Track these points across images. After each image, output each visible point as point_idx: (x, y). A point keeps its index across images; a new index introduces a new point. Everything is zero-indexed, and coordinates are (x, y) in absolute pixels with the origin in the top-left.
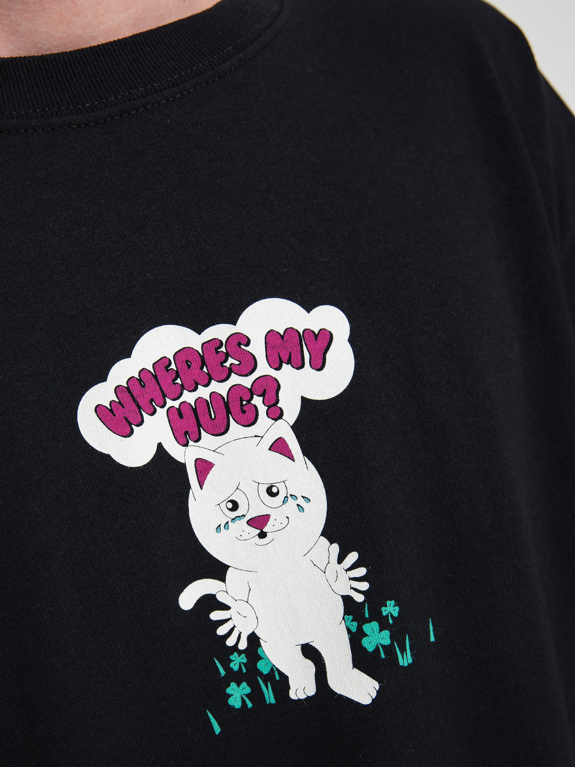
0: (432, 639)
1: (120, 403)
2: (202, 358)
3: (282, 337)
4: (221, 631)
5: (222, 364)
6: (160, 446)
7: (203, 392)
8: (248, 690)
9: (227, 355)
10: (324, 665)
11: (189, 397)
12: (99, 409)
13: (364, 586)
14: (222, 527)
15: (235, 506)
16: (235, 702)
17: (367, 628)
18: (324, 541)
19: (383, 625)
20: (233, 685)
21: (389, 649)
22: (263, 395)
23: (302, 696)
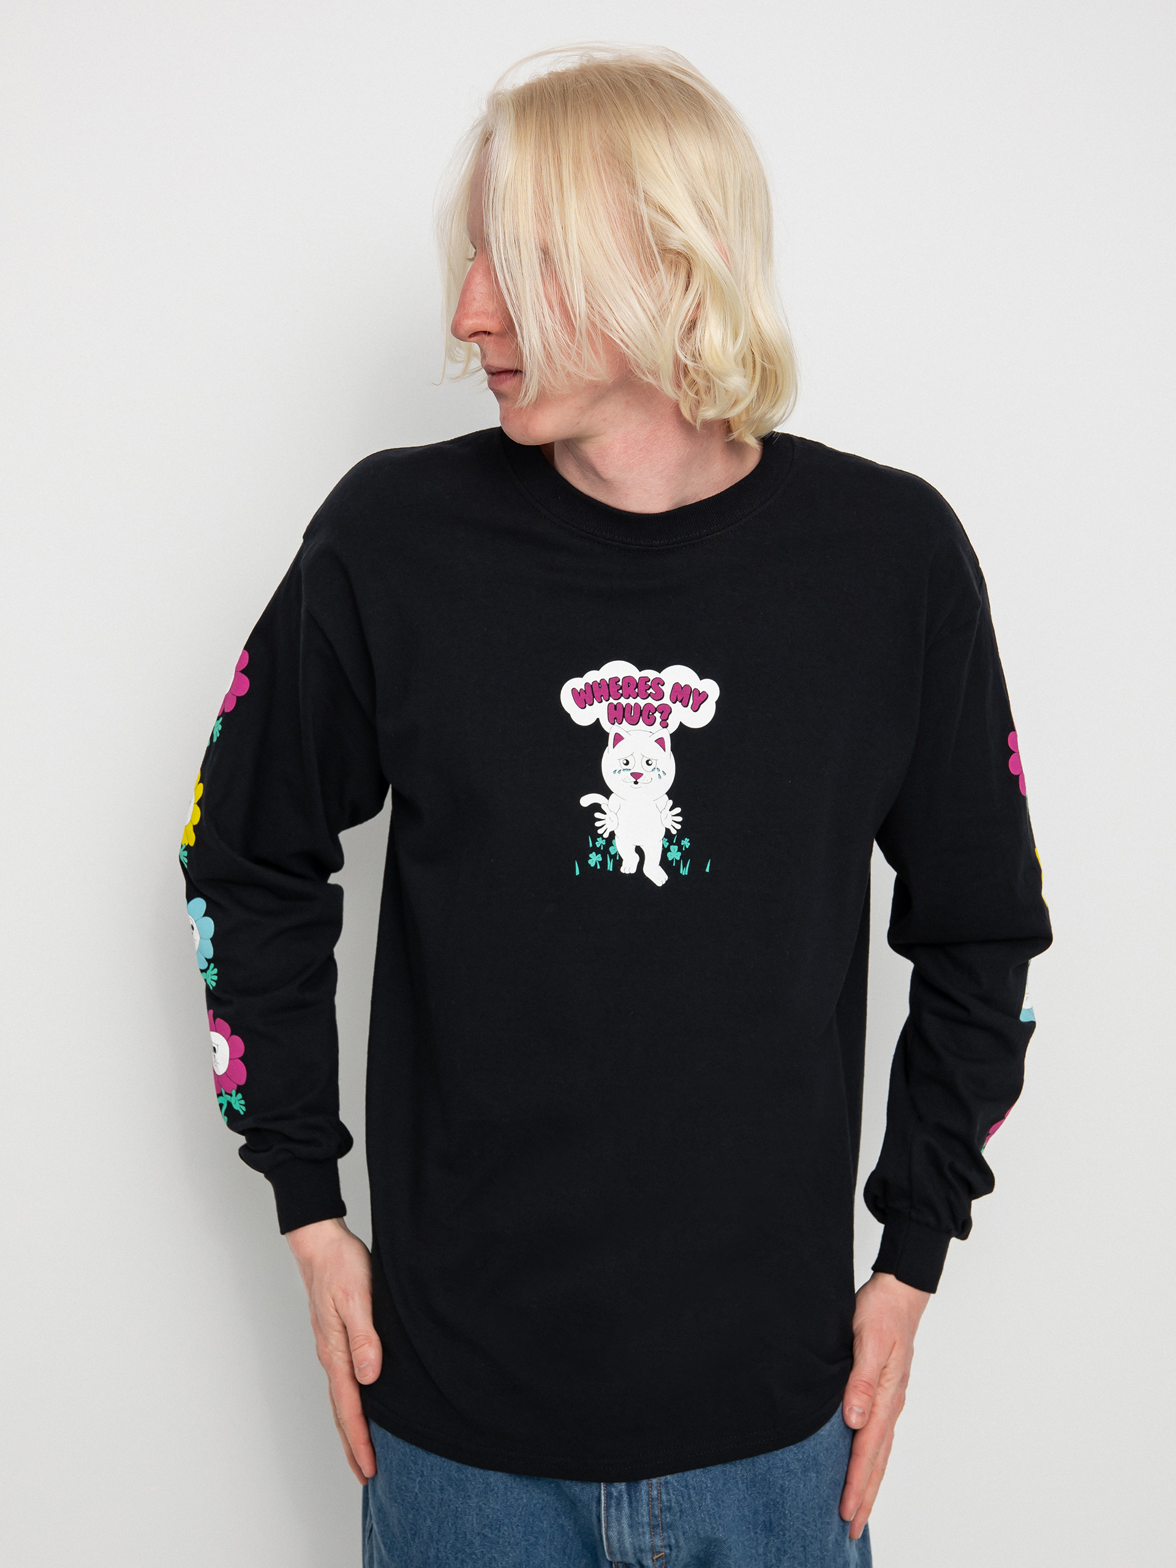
2: (637, 684)
3: (682, 688)
4: (597, 824)
5: (646, 690)
6: (598, 719)
7: (632, 701)
8: (601, 859)
9: (650, 687)
12: (574, 690)
13: (679, 827)
14: (617, 771)
15: (627, 763)
16: (592, 863)
17: (672, 847)
18: (666, 796)
21: (678, 862)
22: (661, 713)
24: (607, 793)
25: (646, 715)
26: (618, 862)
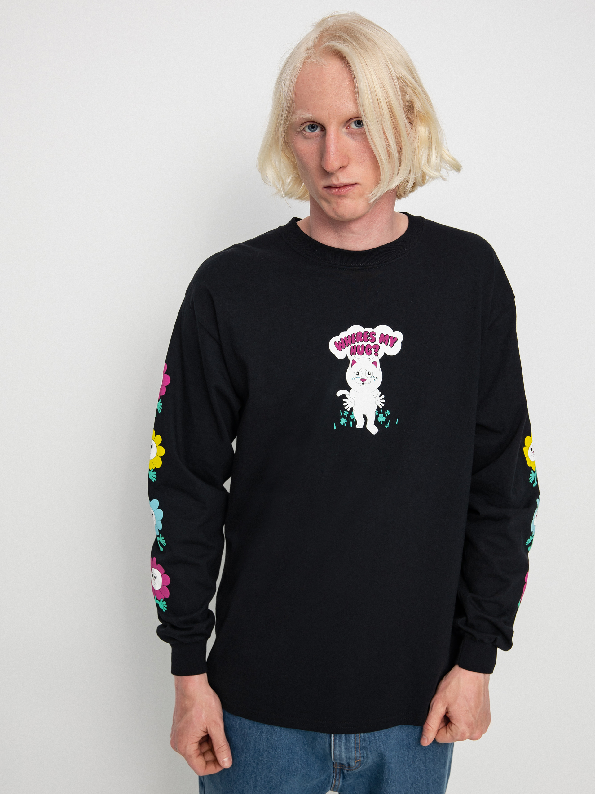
0: (397, 423)
1: (341, 342)
2: (363, 335)
3: (385, 336)
4: (344, 404)
8: (346, 421)
9: (369, 336)
10: (367, 421)
11: (357, 344)
13: (383, 405)
15: (358, 374)
16: (342, 423)
17: (380, 415)
19: (385, 416)
20: (343, 418)
22: (375, 349)
23: (359, 428)
24: (349, 389)
25: (367, 350)
26: (355, 423)
